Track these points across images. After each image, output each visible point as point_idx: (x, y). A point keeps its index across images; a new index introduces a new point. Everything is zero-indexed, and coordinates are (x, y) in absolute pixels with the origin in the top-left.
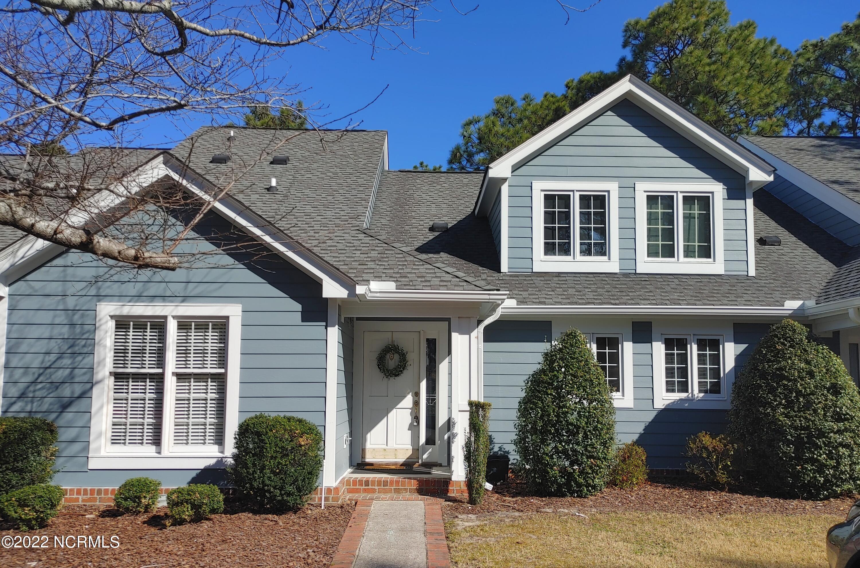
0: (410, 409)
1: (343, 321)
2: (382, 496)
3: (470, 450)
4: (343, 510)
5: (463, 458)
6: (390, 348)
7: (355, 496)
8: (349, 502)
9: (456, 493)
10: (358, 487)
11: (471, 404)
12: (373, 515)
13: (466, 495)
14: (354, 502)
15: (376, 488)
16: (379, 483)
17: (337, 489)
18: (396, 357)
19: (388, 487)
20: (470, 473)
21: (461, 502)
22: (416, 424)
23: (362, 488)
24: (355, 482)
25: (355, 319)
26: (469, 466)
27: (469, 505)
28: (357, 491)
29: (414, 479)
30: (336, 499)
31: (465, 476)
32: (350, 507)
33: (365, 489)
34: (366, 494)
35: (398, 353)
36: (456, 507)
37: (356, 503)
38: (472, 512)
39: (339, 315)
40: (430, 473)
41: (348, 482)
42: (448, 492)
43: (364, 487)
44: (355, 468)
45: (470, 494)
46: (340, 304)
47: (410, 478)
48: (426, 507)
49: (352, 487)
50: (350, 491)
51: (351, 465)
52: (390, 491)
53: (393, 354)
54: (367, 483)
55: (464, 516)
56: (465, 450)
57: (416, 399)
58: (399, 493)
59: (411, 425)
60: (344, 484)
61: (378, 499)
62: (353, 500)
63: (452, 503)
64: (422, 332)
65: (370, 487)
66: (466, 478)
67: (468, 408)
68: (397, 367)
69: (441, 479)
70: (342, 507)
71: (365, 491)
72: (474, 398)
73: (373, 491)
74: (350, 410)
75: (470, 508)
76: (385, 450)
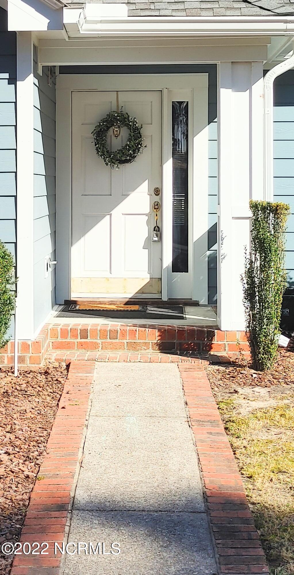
0: (146, 215)
1: (40, 72)
2: (109, 354)
3: (253, 282)
4: (50, 379)
5: (241, 295)
6: (115, 118)
7: (66, 355)
8: (56, 364)
9: (229, 350)
10: (68, 340)
11: (255, 207)
12: (97, 388)
13: (247, 354)
14: (64, 365)
15: (99, 341)
16: (103, 333)
17: (37, 344)
18: (124, 132)
19: (117, 341)
20: (254, 320)
21: (240, 366)
22: (156, 239)
23: (76, 341)
24: (64, 333)
25: (57, 71)
26: (252, 308)
27: (253, 371)
28: (68, 346)
29: (152, 327)
30: (35, 360)
31: (245, 324)
32: (59, 374)
33: (80, 343)
34: (82, 351)
35: (127, 125)
36: (232, 374)
37: (68, 366)
38: (259, 383)
39: (36, 63)
40: (182, 318)
41: (54, 333)
42: (211, 348)
43: (79, 340)
44: (62, 307)
45: (254, 353)
46: (36, 44)
47: (144, 326)
48: (184, 374)
49: (59, 340)
50: (58, 346)
51: (55, 302)
52: (121, 347)
53: (119, 127)
54: (84, 334)
55: (247, 390)
56: (245, 281)
57: (157, 198)
58: (135, 349)
59: (149, 239)
60: (47, 334)
61: (101, 360)
62: (62, 360)
63: (224, 368)
64: (165, 92)
65: (89, 340)
66: (248, 327)
67: (250, 214)
68: (124, 148)
69: (202, 327)
70: (46, 373)
71: (81, 345)
72: (259, 198)
73: (94, 346)
74: (53, 217)
75: (254, 375)
76: (108, 279)
